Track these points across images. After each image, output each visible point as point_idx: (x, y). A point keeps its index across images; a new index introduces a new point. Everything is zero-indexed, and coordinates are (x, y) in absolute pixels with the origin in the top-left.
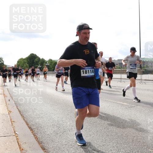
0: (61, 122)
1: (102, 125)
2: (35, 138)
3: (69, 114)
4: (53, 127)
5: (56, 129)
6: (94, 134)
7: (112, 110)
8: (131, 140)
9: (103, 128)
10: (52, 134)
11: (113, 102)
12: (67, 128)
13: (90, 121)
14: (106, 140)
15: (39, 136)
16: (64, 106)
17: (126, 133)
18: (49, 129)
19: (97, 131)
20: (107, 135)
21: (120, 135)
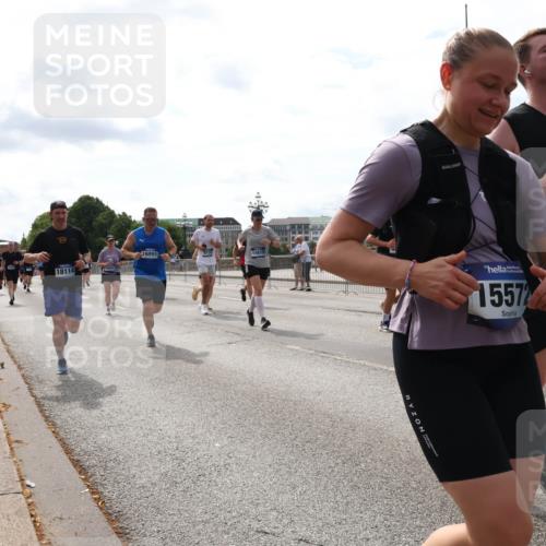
0: (188, 442)
1: (333, 451)
2: (95, 499)
3: (217, 414)
4: (160, 460)
5: (169, 466)
6: (306, 482)
7: (369, 397)
8: (437, 503)
9: (339, 461)
10: (154, 484)
11: (375, 369)
12: (209, 464)
13: (293, 436)
14: (347, 504)
15: (109, 491)
16: (198, 385)
17: (418, 477)
18: (144, 468)
19: (318, 473)
20: (352, 487)
21: (399, 485)
